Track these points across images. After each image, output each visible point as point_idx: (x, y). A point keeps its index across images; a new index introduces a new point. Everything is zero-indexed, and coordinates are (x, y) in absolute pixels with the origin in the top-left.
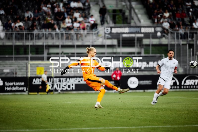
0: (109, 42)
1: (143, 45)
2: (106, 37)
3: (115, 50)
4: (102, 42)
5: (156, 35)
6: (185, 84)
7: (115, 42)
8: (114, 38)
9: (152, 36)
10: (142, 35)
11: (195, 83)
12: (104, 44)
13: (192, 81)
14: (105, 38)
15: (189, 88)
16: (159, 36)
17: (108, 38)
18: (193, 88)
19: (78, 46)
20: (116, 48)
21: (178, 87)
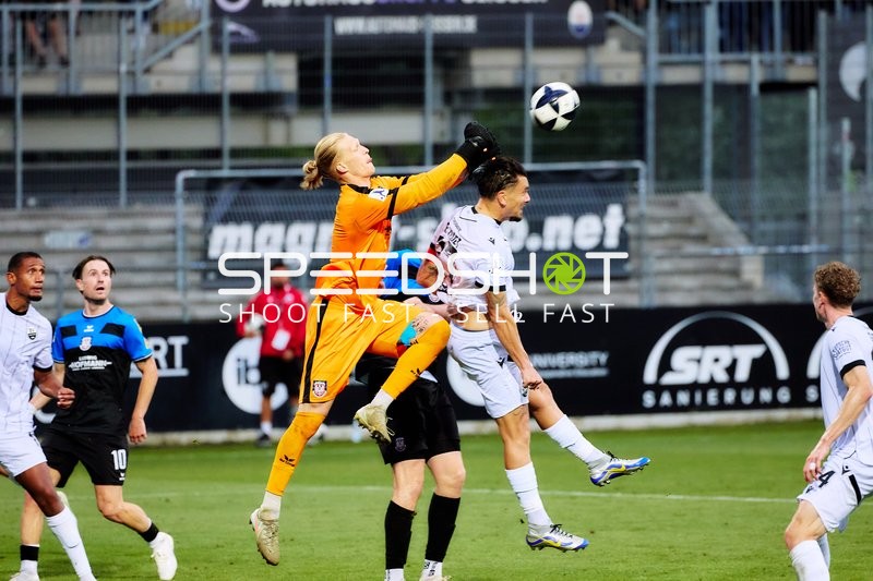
0: (243, 75)
1: (469, 94)
2: (226, 42)
3: (277, 134)
4: (200, 73)
5: (564, 24)
6: (668, 379)
7: (283, 73)
8: (281, 48)
9: (537, 27)
10: (469, 24)
11: (731, 370)
12: (211, 87)
13: (712, 352)
14: (217, 48)
15: (691, 408)
16: (580, 29)
17: (240, 48)
18: (722, 406)
19: (39, 106)
20: (287, 118)
21: (784, 395)
